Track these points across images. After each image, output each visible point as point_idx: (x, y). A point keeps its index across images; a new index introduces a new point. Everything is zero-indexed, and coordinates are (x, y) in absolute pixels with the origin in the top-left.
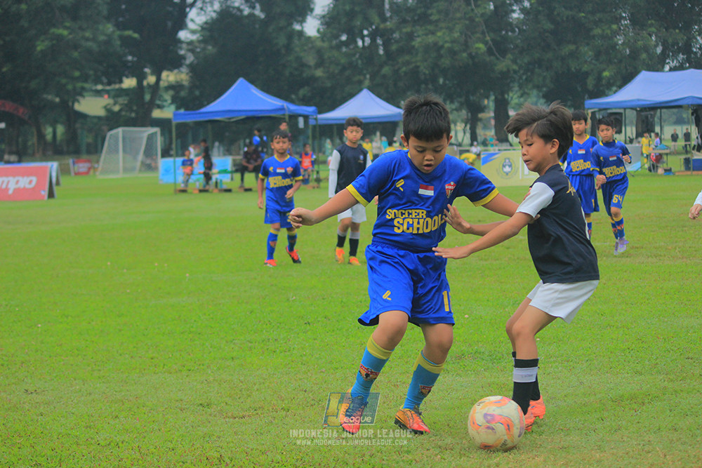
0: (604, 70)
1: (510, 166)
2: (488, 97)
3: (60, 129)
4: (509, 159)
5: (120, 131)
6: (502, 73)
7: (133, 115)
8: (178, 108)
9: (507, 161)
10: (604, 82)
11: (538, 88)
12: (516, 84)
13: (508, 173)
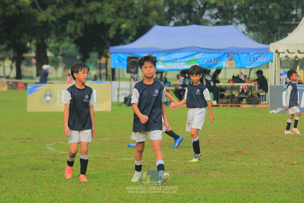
0: (123, 23)
1: (51, 96)
2: (31, 41)
4: (49, 90)
6: (42, 22)
9: (48, 92)
10: (122, 32)
11: (71, 35)
12: (53, 32)
13: (48, 102)
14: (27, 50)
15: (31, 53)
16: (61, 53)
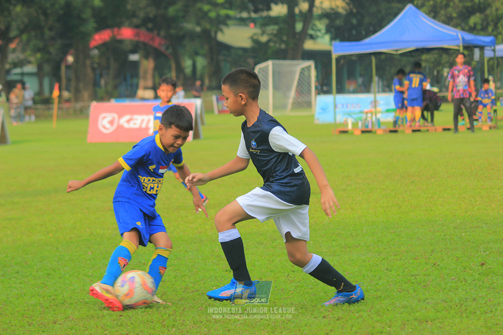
3: (201, 62)
5: (270, 63)
7: (283, 46)
8: (332, 39)
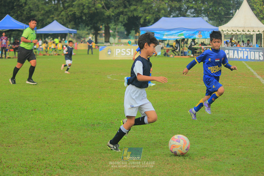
0: (147, 16)
1: (111, 52)
2: (102, 25)
4: (110, 49)
6: (107, 16)
9: (109, 50)
10: (147, 21)
11: (121, 22)
12: (113, 20)
13: (109, 55)
14: (100, 29)
15: (102, 31)
16: (117, 31)
